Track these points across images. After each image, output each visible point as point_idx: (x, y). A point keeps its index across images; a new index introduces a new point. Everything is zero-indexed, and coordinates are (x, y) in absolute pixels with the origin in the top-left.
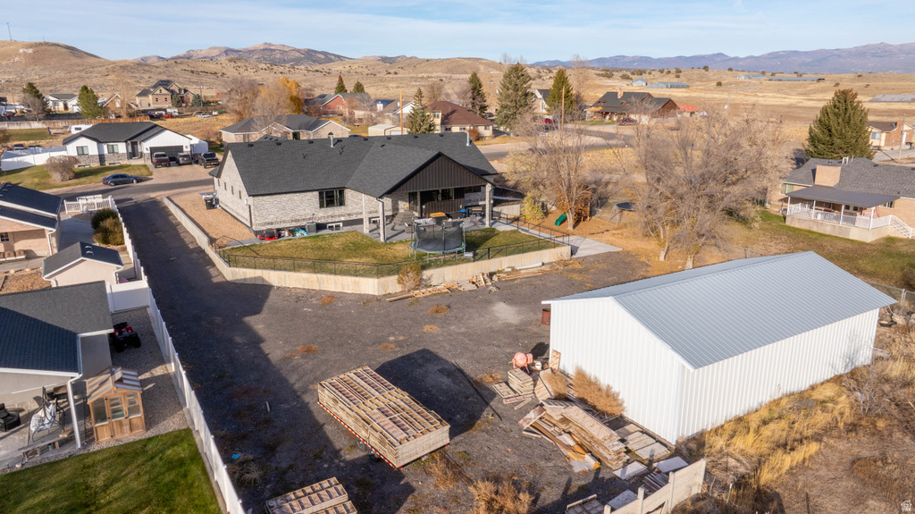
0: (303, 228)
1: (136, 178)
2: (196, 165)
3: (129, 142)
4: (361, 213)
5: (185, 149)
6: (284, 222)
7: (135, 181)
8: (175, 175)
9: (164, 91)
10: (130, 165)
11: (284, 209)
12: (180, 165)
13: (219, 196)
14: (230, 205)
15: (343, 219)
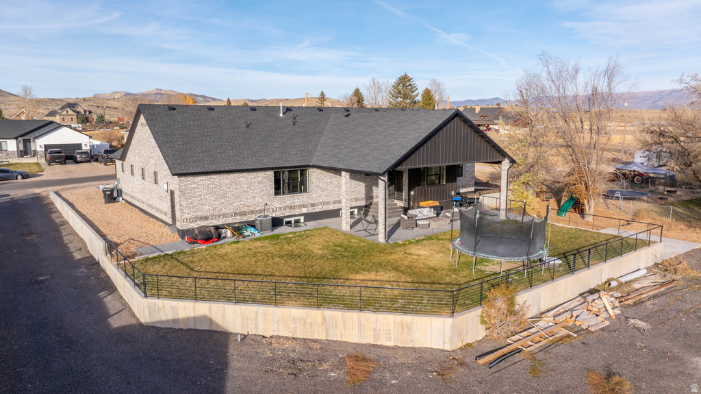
0: (252, 225)
1: (21, 174)
2: (95, 163)
3: (20, 139)
4: (340, 202)
5: (84, 148)
6: (224, 215)
7: (19, 177)
8: (70, 172)
9: (70, 112)
10: (20, 163)
11: (224, 196)
12: (78, 162)
13: (124, 186)
14: (138, 196)
15: (304, 211)
